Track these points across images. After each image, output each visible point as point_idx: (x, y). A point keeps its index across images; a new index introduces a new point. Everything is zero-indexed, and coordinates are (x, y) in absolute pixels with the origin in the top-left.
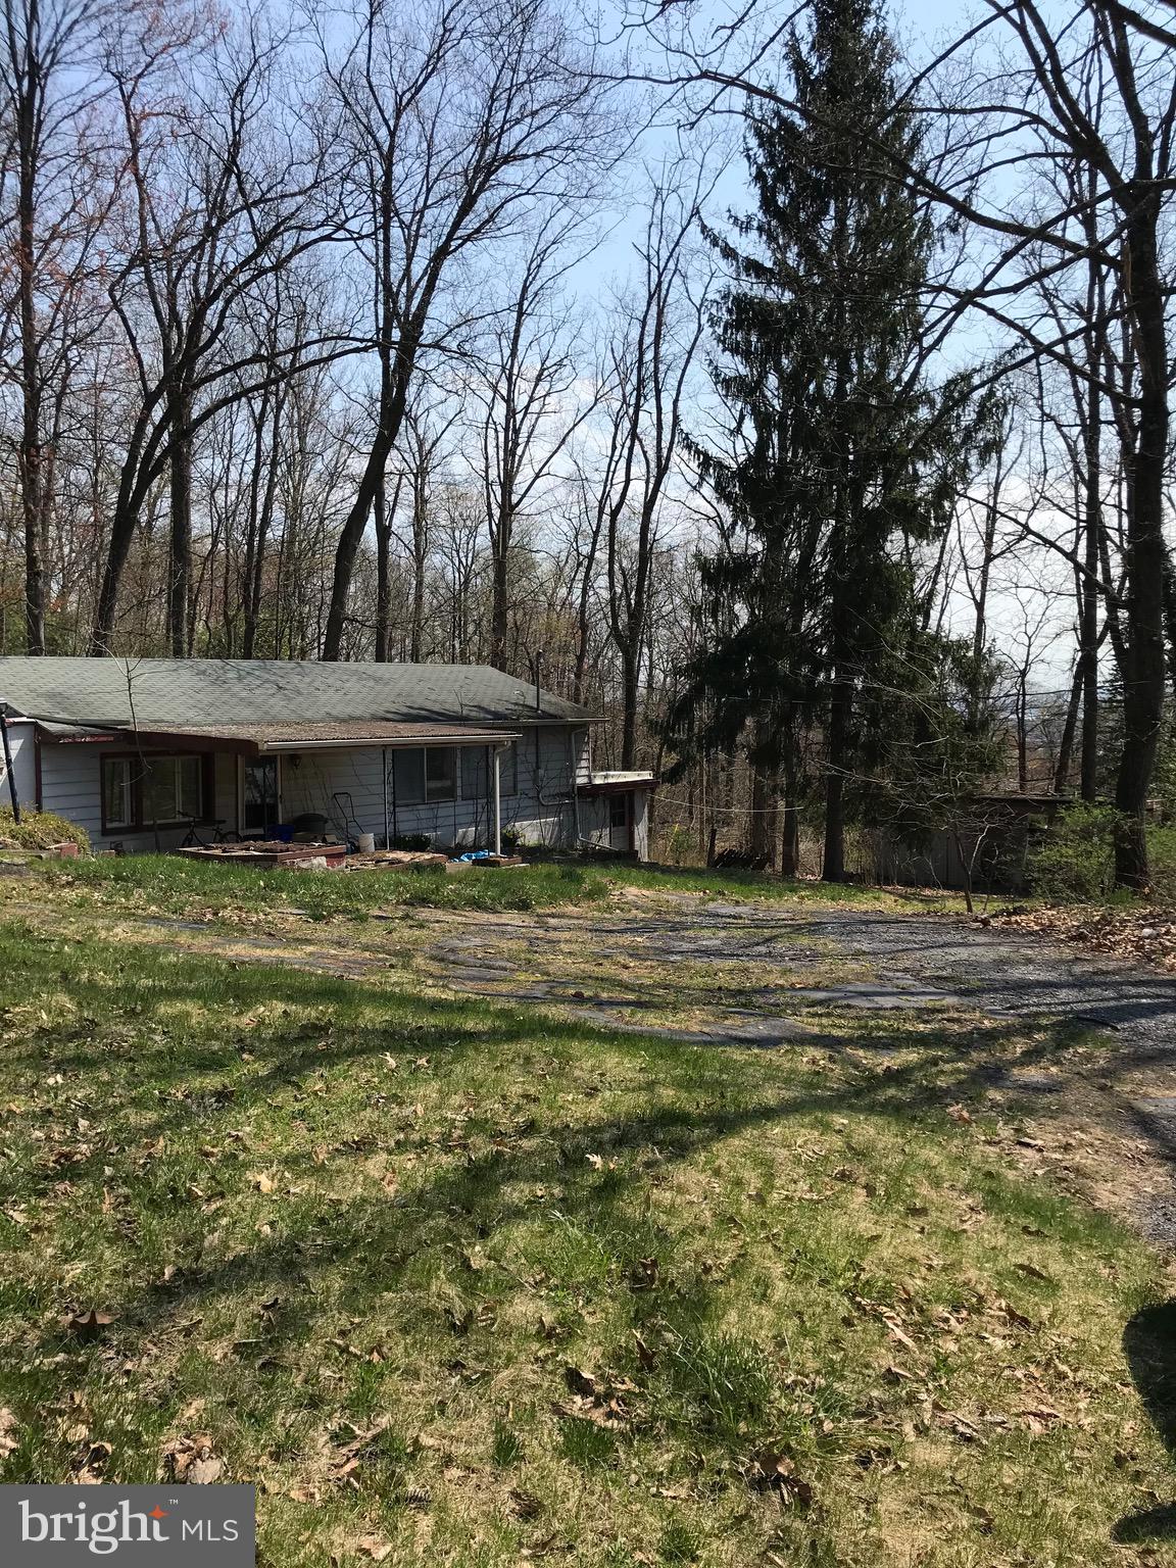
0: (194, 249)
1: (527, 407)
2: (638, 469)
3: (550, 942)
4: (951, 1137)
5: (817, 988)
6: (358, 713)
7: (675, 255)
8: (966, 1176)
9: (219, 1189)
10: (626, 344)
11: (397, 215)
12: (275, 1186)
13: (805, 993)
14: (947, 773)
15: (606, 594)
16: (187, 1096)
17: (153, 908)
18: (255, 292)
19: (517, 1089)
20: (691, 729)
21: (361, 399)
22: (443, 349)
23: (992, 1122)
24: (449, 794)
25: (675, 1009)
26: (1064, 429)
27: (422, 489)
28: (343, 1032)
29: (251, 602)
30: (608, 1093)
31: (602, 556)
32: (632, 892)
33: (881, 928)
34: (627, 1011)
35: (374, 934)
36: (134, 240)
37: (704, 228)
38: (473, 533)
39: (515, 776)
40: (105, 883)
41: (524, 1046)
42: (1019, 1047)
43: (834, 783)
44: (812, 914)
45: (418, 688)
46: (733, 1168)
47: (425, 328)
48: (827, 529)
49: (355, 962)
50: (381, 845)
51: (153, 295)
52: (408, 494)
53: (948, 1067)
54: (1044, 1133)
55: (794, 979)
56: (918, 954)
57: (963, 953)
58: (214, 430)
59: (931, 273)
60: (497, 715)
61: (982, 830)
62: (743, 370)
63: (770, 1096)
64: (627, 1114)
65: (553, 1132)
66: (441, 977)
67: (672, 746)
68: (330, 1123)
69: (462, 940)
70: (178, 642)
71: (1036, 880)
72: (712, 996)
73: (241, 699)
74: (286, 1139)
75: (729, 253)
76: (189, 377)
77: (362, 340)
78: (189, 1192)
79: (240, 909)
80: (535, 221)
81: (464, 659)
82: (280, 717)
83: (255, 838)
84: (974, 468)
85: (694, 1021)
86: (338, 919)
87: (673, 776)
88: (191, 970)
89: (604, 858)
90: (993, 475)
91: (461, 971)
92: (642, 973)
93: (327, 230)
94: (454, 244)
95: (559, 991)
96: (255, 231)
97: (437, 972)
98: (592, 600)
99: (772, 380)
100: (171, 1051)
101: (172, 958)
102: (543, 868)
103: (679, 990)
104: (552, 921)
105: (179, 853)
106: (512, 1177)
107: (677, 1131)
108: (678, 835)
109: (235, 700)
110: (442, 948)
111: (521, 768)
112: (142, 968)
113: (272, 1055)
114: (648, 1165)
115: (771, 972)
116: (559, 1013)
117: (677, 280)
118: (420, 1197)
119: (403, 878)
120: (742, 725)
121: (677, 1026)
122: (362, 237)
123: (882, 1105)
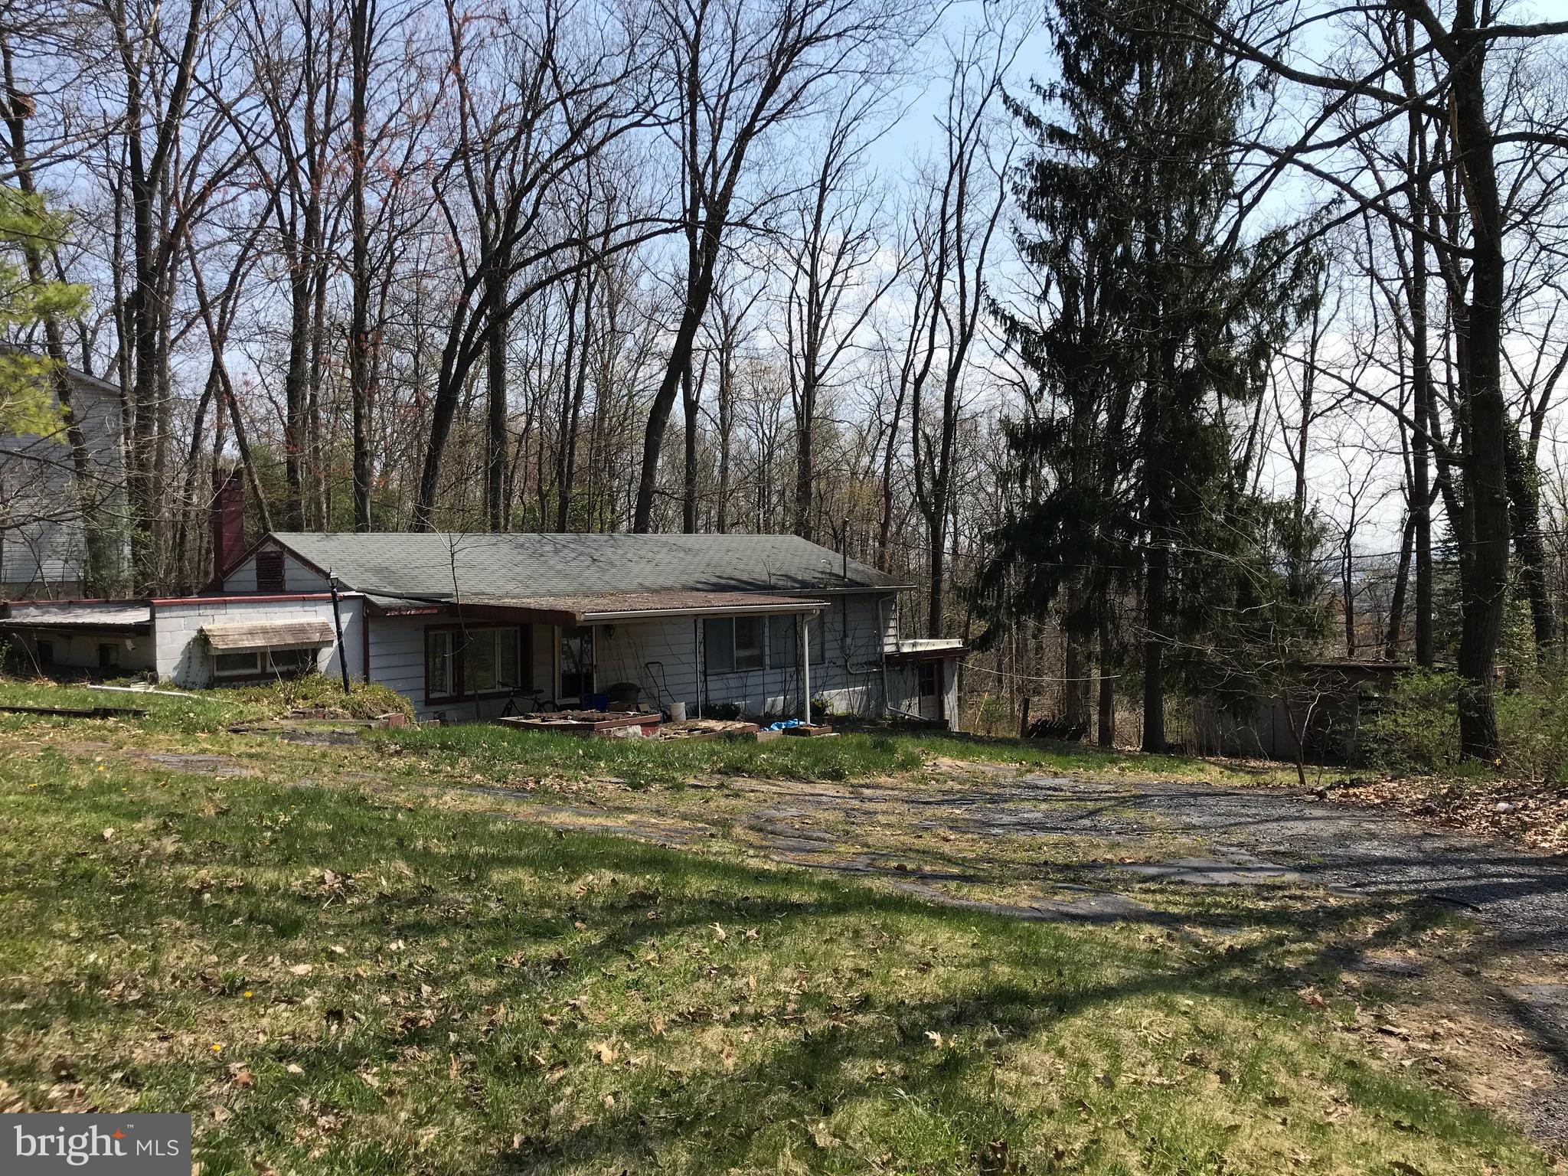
0: (512, 140)
1: (830, 281)
2: (942, 337)
3: (867, 813)
4: (1306, 1023)
5: (1147, 863)
6: (669, 583)
7: (977, 125)
8: (1326, 1064)
9: (562, 1057)
10: (928, 215)
11: (703, 99)
12: (616, 1056)
13: (1135, 869)
14: (1275, 640)
15: (910, 462)
16: (523, 964)
17: (478, 776)
18: (568, 179)
19: (847, 964)
20: (1000, 596)
21: (668, 278)
22: (750, 227)
23: (1348, 1008)
24: (758, 662)
25: (1002, 883)
26: (1385, 283)
27: (727, 364)
28: (672, 901)
29: (565, 476)
30: (941, 970)
31: (905, 424)
32: (946, 763)
33: (1211, 801)
34: (953, 885)
35: (691, 803)
36: (457, 136)
37: (1006, 99)
38: (776, 404)
39: (823, 647)
40: (431, 752)
41: (852, 920)
42: (1371, 928)
43: (1153, 649)
44: (1136, 786)
45: (726, 558)
46: (1078, 1049)
47: (731, 207)
48: (1137, 392)
49: (676, 831)
50: (692, 713)
51: (472, 185)
52: (714, 369)
53: (1295, 947)
54: (1408, 1022)
55: (1124, 854)
56: (1252, 828)
57: (1300, 827)
58: (528, 312)
59: (1240, 132)
60: (804, 584)
61: (1313, 698)
62: (1047, 236)
63: (1110, 975)
64: (963, 991)
65: (889, 1008)
66: (761, 847)
67: (982, 613)
68: (664, 994)
69: (778, 810)
70: (495, 517)
71: (1372, 751)
72: (1039, 870)
73: (559, 572)
74: (622, 1009)
75: (1032, 121)
76: (506, 263)
77: (671, 221)
78: (532, 1059)
79: (561, 777)
80: (837, 99)
81: (768, 529)
82: (595, 588)
83: (573, 707)
84: (1292, 326)
85: (1022, 896)
86: (655, 788)
87: (984, 643)
88: (521, 839)
89: (915, 728)
90: (1309, 332)
91: (781, 842)
92: (963, 846)
93: (637, 117)
94: (758, 125)
95: (881, 863)
96: (569, 121)
97: (757, 843)
98: (895, 468)
99: (1077, 245)
100: (506, 918)
101: (500, 826)
102: (853, 738)
103: (1004, 864)
104: (867, 792)
105: (500, 723)
106: (850, 1052)
107: (1016, 1009)
108: (988, 704)
109: (551, 573)
110: (758, 817)
111: (828, 636)
112: (473, 836)
113: (604, 924)
114: (990, 1044)
115: (1098, 846)
116: (883, 885)
117: (979, 150)
118: (759, 1071)
119: (717, 748)
120: (1054, 592)
121: (1005, 902)
122: (670, 122)
123: (1226, 985)
